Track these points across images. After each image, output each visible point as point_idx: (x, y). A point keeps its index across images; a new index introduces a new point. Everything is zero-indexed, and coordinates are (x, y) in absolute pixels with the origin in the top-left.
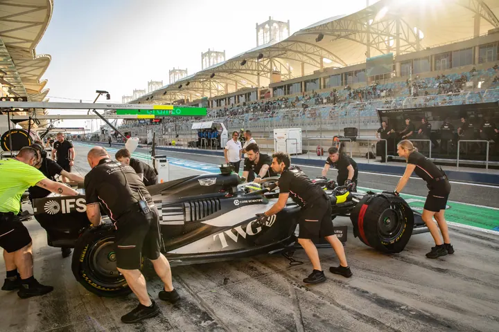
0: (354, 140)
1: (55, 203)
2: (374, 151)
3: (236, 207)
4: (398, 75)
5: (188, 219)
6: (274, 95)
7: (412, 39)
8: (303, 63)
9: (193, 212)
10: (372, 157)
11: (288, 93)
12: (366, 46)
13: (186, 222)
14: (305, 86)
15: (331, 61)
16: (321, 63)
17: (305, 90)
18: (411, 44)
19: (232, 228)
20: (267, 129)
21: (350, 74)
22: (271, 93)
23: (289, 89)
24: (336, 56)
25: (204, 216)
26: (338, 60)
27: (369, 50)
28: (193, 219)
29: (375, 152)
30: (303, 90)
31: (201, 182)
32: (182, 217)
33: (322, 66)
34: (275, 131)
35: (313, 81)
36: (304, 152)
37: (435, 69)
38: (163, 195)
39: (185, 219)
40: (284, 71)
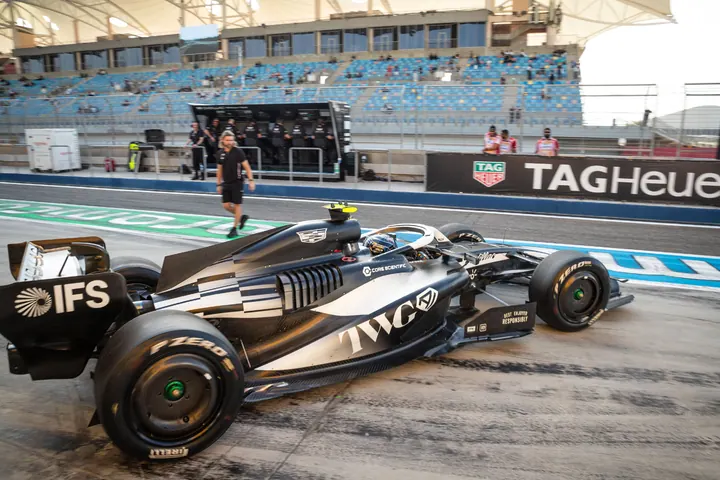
0: (160, 147)
1: (41, 293)
2: (189, 163)
3: (368, 280)
4: (226, 58)
5: (289, 306)
6: (23, 71)
7: (243, 9)
8: (76, 21)
9: (298, 293)
10: (186, 170)
11: (53, 69)
12: (178, 9)
13: (286, 312)
14: (83, 60)
15: (126, 25)
16: (109, 25)
17: (83, 67)
18: (242, 16)
19: (370, 317)
20: (14, 130)
21: (157, 48)
22: (18, 65)
23: (52, 62)
24: (133, 18)
25: (316, 299)
26: (136, 25)
27: (183, 14)
28: (298, 305)
29: (192, 165)
30: (79, 68)
31: (303, 237)
32: (277, 303)
33: (110, 31)
34: (29, 132)
35: (96, 53)
36: (85, 167)
37: (273, 55)
38: (236, 262)
39: (284, 306)
40: (39, 30)
